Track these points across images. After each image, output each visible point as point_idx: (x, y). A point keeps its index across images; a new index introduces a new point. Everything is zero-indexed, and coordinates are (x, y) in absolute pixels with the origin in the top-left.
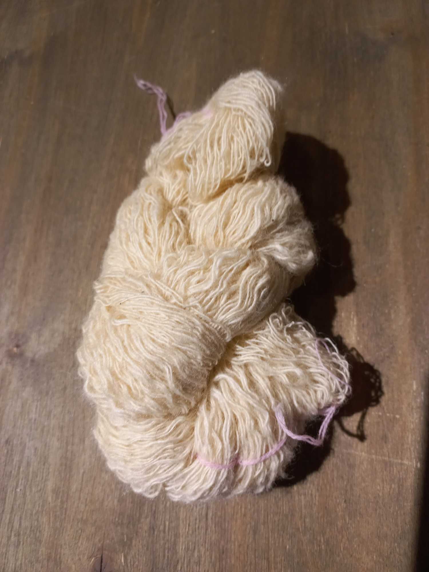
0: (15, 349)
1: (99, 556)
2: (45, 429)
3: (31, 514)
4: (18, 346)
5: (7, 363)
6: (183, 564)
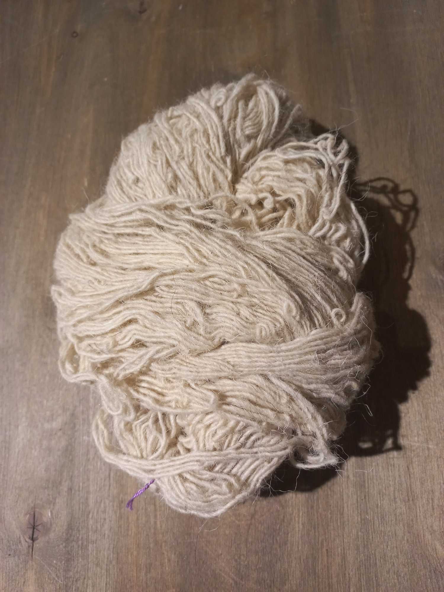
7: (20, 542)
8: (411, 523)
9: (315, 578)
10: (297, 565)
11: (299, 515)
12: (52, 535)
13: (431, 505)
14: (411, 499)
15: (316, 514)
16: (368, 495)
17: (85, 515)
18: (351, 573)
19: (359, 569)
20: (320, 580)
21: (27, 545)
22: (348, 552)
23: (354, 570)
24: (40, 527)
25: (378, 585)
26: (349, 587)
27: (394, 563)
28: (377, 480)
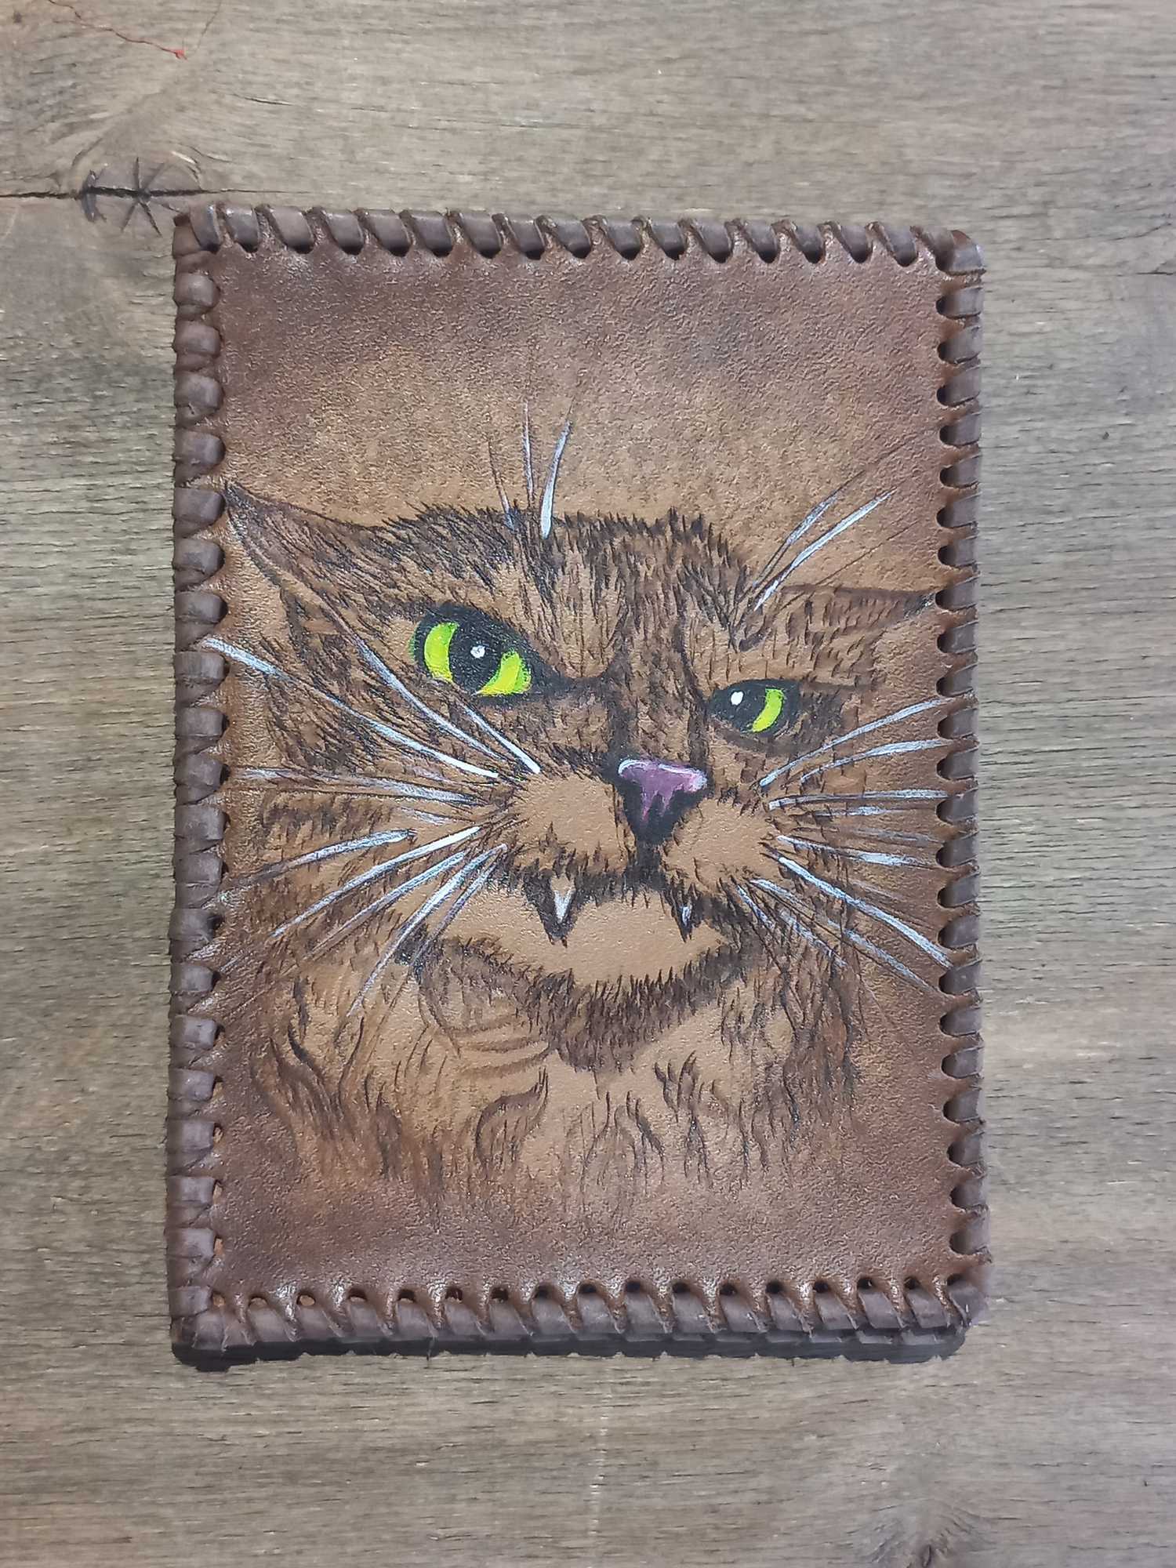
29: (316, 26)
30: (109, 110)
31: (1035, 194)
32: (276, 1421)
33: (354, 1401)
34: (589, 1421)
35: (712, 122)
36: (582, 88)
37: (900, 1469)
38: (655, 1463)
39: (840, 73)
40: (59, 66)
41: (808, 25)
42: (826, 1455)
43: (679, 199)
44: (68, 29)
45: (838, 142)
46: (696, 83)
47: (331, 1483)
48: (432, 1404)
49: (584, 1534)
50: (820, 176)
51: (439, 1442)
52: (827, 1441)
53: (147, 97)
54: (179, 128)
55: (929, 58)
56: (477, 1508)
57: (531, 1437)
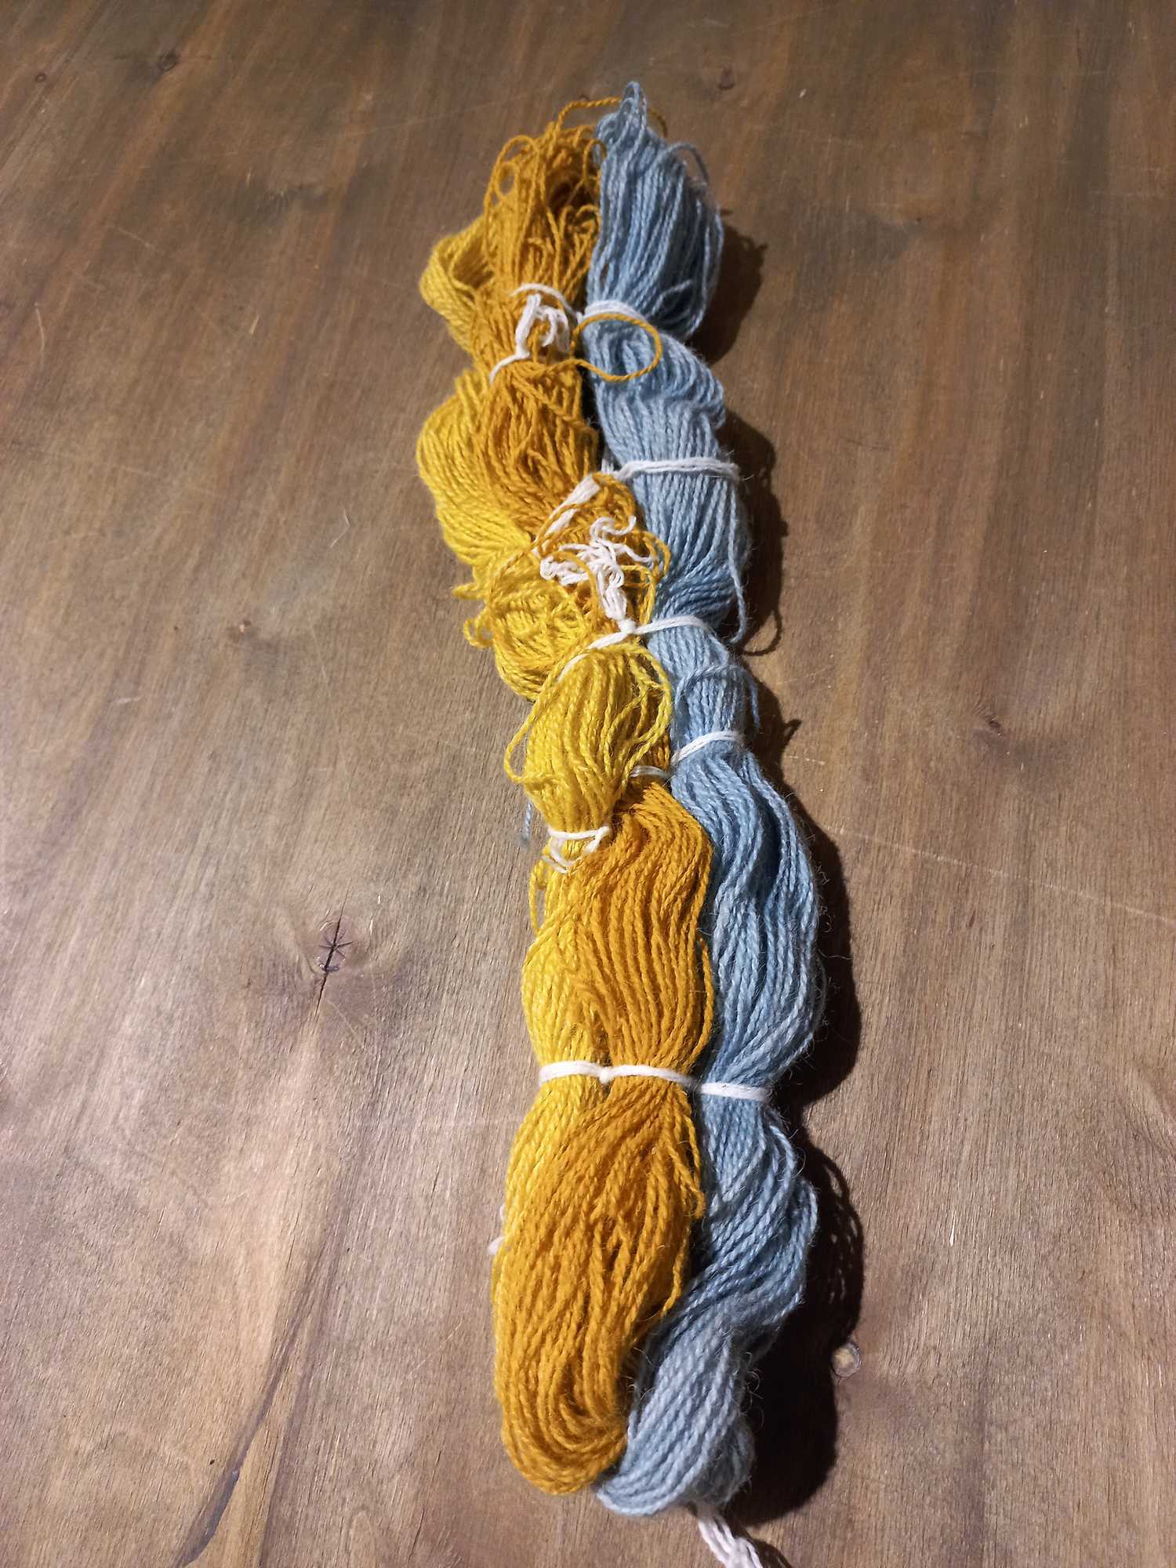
0: (242, 627)
1: (335, 922)
2: (276, 743)
3: (237, 858)
4: (247, 623)
5: (226, 646)
6: (462, 939)
7: (299, 971)
8: (1103, 1046)
9: (896, 1117)
10: (865, 1091)
11: (882, 1001)
12: (370, 966)
13: (1147, 1020)
14: (1110, 1005)
15: (916, 1005)
16: (1028, 985)
17: (446, 941)
18: (970, 1119)
19: (987, 1113)
20: (906, 1122)
21: (312, 976)
22: (970, 1081)
23: (976, 1115)
24: (345, 950)
25: (1020, 1146)
26: (962, 1142)
27: (1057, 1112)
28: (1049, 962)
29: (287, 863)
30: (295, 955)
31: (429, 602)
32: (883, 992)
33: (880, 956)
34: (908, 856)
35: (368, 718)
36: (342, 765)
37: (953, 730)
38: (932, 831)
39: (362, 667)
40: (271, 971)
41: (341, 677)
42: (940, 758)
43: (394, 734)
44: (259, 964)
45: (390, 672)
46: (352, 720)
47: (917, 973)
48: (888, 922)
49: (960, 867)
50: (400, 681)
51: (906, 922)
52: (934, 758)
53: (295, 937)
54: (311, 928)
55: (367, 634)
56: (940, 910)
57: (910, 880)
